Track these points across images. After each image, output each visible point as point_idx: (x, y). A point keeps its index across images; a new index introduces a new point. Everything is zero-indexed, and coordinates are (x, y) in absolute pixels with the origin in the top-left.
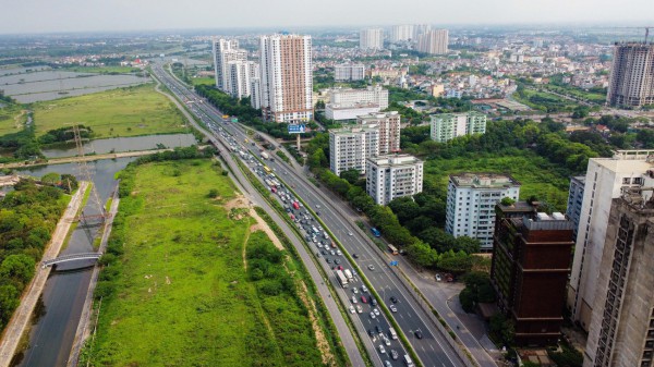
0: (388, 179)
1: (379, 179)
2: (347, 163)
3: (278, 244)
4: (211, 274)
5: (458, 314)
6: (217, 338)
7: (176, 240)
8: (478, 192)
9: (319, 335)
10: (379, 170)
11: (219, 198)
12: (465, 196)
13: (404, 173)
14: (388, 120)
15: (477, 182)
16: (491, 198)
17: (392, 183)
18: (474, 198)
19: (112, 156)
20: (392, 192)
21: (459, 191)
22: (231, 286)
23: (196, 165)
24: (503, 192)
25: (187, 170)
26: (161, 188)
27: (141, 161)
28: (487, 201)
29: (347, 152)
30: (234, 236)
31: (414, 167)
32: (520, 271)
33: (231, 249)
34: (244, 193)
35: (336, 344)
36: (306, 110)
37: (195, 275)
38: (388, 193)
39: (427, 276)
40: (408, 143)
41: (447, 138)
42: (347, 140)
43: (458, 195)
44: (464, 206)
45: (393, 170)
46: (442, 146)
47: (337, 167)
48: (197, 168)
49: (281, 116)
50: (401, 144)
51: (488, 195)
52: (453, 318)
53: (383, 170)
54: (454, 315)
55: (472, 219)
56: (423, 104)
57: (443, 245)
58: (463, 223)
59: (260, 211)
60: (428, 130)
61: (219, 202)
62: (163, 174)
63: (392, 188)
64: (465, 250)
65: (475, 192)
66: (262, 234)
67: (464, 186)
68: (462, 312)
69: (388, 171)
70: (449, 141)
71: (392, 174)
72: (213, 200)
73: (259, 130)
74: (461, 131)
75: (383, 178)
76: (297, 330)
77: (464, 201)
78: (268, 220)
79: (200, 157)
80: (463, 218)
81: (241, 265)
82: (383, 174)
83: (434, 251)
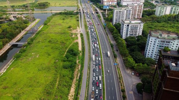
0: (128, 29)
1: (124, 28)
2: (118, 21)
3: (80, 49)
4: (52, 56)
5: (134, 93)
6: (38, 82)
7: (50, 42)
8: (159, 40)
9: (73, 90)
10: (125, 25)
11: (71, 29)
12: (153, 41)
13: (134, 27)
14: (138, 6)
15: (161, 35)
16: (165, 43)
17: (129, 30)
18: (157, 42)
19: (51, 12)
20: (129, 34)
21: (151, 38)
22: (55, 62)
23: (71, 17)
24: (171, 41)
25: (67, 18)
26: (57, 23)
27: (56, 14)
28: (163, 44)
29: (118, 17)
30: (68, 43)
31: (139, 25)
32: (162, 88)
33: (64, 47)
34: (80, 28)
35: (77, 95)
36: (114, 1)
37: (47, 55)
38: (127, 34)
39: (129, 71)
40: (145, 15)
41: (161, 15)
42: (119, 12)
43: (150, 40)
44: (152, 45)
45: (130, 25)
46: (158, 18)
47: (114, 22)
48: (71, 18)
49: (106, 3)
50: (142, 16)
51: (164, 42)
52: (131, 94)
53: (126, 25)
54: (132, 93)
55: (155, 51)
56: (158, 2)
57: (139, 60)
58: (151, 51)
59: (82, 35)
60: (155, 11)
61: (71, 30)
62: (60, 19)
63: (129, 32)
64: (147, 64)
65: (158, 40)
66: (77, 43)
67: (154, 37)
68: (136, 92)
69: (128, 26)
70: (162, 16)
71: (130, 27)
72: (69, 29)
73: (97, 7)
74: (168, 13)
75: (126, 28)
76: (66, 86)
77: (153, 43)
78: (82, 39)
79: (74, 14)
80: (151, 49)
81: (63, 54)
82: (126, 26)
83: (134, 62)
